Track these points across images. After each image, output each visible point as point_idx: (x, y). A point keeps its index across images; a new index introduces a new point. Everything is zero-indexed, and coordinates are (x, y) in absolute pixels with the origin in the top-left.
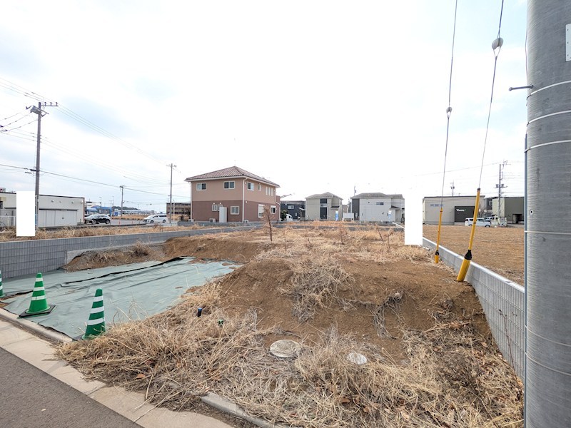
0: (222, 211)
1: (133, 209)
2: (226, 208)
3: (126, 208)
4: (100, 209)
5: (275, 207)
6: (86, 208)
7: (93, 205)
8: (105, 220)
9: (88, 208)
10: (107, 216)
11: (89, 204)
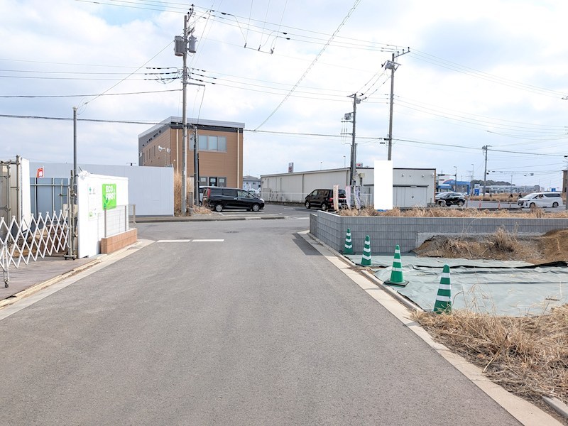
3: (492, 183)
4: (455, 185)
6: (437, 183)
7: (446, 179)
8: (457, 201)
9: (441, 184)
10: (462, 195)
11: (441, 178)
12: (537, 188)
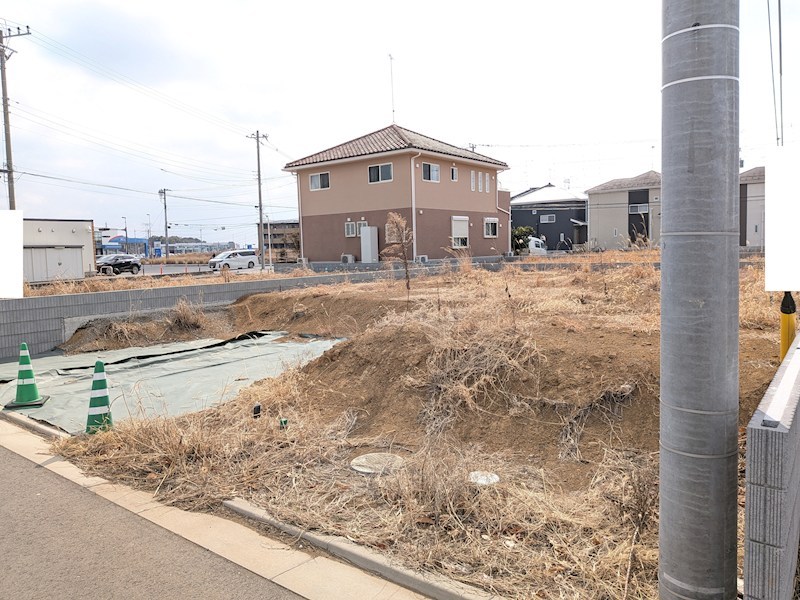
0: (367, 235)
1: (190, 240)
2: (375, 229)
3: (176, 240)
4: (127, 245)
5: (496, 220)
6: (100, 242)
7: (112, 234)
8: (130, 267)
9: (105, 242)
10: (135, 258)
11: (104, 233)
12: (231, 245)
